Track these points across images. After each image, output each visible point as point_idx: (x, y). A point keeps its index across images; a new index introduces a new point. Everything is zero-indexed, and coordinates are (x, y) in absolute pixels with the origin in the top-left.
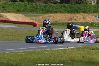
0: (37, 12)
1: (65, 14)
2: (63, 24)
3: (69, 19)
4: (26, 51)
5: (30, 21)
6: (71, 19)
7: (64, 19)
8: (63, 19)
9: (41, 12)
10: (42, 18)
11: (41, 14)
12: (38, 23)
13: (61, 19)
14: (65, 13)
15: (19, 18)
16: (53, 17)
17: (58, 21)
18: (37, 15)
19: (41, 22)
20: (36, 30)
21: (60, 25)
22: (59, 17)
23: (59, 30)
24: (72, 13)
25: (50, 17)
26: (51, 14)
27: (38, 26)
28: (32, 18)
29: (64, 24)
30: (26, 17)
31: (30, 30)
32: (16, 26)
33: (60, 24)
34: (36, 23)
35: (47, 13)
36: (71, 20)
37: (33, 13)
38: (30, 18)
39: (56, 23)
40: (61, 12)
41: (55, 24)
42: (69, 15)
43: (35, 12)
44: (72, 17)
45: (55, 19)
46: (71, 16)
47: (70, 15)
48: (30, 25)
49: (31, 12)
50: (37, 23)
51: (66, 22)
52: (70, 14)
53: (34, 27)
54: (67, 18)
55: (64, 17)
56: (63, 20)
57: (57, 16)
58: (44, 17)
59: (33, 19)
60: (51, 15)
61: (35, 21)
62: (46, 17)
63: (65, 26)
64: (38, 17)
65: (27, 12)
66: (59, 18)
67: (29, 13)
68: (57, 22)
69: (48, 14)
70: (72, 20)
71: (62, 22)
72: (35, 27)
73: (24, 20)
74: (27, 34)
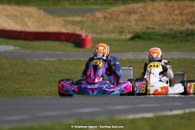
5: (63, 30)
7: (178, 20)
8: (173, 19)
10: (105, 18)
12: (90, 36)
13: (166, 19)
15: (27, 20)
16: (141, 13)
18: (86, 7)
20: (82, 59)
22: (159, 12)
25: (130, 13)
28: (71, 19)
29: (176, 37)
30: (51, 17)
31: (62, 60)
32: (18, 48)
33: (165, 35)
34: (83, 34)
38: (65, 21)
39: (148, 34)
41: (146, 36)
45: (144, 20)
48: (64, 43)
50: (87, 36)
53: (76, 49)
55: (177, 12)
56: (175, 23)
57: (154, 9)
58: (109, 13)
59: (73, 23)
61: (82, 28)
62: (118, 15)
63: (179, 43)
64: (89, 15)
68: (153, 30)
71: (172, 30)
72: (81, 50)
73: (43, 26)
74: (51, 73)
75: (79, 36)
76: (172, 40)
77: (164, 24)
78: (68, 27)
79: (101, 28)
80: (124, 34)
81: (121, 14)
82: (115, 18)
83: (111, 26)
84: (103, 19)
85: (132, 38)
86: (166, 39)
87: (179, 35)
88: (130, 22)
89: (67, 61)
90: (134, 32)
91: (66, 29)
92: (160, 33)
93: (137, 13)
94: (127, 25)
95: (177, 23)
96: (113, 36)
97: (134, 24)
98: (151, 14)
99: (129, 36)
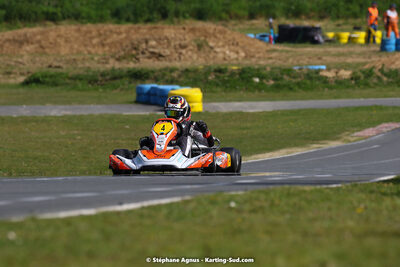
1: (100, 25)
2: (90, 82)
3: (122, 53)
6: (134, 52)
14: (102, 20)
17: (65, 67)
21: (75, 88)
23: (69, 113)
24: (136, 21)
26: (25, 26)
35: (4, 24)
36: (133, 56)
40: (77, 17)
42: (122, 32)
44: (140, 43)
46: (135, 37)
47: (128, 32)
51: (108, 66)
52: (124, 27)
54: (113, 50)
60: (25, 35)
66: (72, 48)
69: (11, 29)
70: (141, 56)
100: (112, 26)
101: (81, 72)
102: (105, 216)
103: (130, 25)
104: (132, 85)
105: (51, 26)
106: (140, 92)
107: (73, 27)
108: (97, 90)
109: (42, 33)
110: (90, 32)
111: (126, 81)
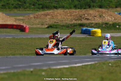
0: (25, 8)
1: (70, 10)
2: (67, 27)
3: (77, 18)
4: (9, 71)
5: (15, 23)
6: (80, 18)
7: (69, 19)
8: (67, 18)
9: (32, 8)
10: (34, 17)
11: (32, 11)
12: (28, 26)
14: (71, 8)
16: (52, 15)
17: (59, 22)
18: (25, 12)
19: (32, 24)
20: (24, 37)
21: (62, 29)
22: (60, 15)
24: (81, 9)
25: (46, 15)
26: (47, 10)
27: (27, 31)
28: (18, 18)
29: (69, 27)
30: (9, 17)
31: (15, 38)
35: (41, 9)
36: (80, 19)
37: (19, 10)
38: (15, 19)
39: (55, 25)
40: (63, 7)
41: (54, 26)
42: (77, 12)
43: (22, 8)
44: (82, 15)
45: (54, 18)
46: (81, 13)
47: (78, 12)
48: (15, 30)
49: (16, 8)
50: (26, 26)
51: (73, 22)
52: (78, 10)
53: (21, 32)
54: (74, 17)
55: (69, 15)
56: (68, 20)
57: (58, 13)
58: (36, 15)
59: (19, 20)
60: (48, 13)
61: (23, 23)
62: (41, 16)
64: (27, 16)
65: (9, 8)
66: (61, 17)
67: (13, 9)
68: (58, 24)
69: (43, 11)
70: (82, 19)
72: (23, 33)
73: (5, 21)
74: (10, 44)
75: (23, 26)
76: (67, 28)
77: (62, 20)
78: (17, 22)
79: (33, 23)
80: (44, 25)
81: (42, 16)
82: (39, 18)
83: (38, 21)
84: (33, 18)
85: (48, 27)
86: (64, 28)
87: (70, 26)
88: (47, 19)
89: (17, 38)
90: (49, 24)
91: (16, 23)
92: (61, 25)
93: (50, 15)
94: (45, 21)
95: (69, 20)
96: (39, 26)
97: (49, 20)
98: (57, 16)
99: (46, 26)
100: (74, 10)
101: (64, 24)
102: (71, 68)
103: (79, 10)
104: (80, 28)
105: (56, 10)
106: (82, 30)
107: (62, 10)
108: (69, 29)
109: (53, 12)
110: (67, 12)
111: (78, 27)
